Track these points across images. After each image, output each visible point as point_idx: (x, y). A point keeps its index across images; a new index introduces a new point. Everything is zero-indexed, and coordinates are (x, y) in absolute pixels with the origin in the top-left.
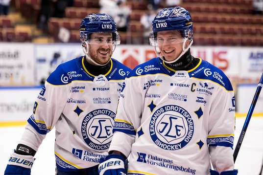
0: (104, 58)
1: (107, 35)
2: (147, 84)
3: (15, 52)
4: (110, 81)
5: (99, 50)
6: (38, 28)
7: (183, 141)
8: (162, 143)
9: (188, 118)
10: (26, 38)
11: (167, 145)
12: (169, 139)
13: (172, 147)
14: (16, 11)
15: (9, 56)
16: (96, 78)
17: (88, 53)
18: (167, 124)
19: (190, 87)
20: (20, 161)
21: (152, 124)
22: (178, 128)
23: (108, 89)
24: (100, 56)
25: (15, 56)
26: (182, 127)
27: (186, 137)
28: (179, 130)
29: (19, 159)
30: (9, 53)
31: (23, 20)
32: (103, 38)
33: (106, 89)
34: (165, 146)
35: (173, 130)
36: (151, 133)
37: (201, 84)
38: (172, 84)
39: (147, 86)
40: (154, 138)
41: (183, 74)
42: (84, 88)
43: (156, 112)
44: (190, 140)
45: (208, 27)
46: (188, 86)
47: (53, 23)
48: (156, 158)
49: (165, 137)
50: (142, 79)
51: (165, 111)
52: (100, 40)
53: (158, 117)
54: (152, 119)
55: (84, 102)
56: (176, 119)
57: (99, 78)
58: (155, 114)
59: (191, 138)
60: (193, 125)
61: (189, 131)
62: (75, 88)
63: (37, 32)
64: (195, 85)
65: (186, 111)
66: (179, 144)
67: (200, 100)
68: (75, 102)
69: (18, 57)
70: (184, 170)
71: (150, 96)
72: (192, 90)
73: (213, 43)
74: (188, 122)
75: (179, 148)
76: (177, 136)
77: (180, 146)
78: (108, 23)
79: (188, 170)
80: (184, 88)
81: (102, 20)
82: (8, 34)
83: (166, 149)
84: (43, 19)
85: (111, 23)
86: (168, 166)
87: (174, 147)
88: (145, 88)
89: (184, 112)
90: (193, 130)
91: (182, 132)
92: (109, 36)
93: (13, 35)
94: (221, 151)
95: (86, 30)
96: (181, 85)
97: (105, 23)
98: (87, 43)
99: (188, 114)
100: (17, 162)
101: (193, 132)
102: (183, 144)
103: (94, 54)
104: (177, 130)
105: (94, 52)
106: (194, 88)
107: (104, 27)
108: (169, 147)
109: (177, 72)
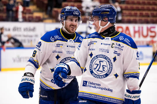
0: (73, 30)
1: (75, 18)
2: (90, 43)
3: (33, 28)
4: (76, 43)
5: (70, 25)
6: (46, 14)
7: (107, 73)
8: (96, 74)
9: (109, 61)
10: (39, 20)
11: (98, 76)
12: (99, 72)
13: (101, 77)
14: (34, 4)
15: (30, 30)
16: (69, 40)
17: (64, 26)
18: (98, 65)
19: (111, 45)
20: (29, 80)
21: (91, 65)
22: (104, 67)
23: (74, 47)
24: (71, 29)
25: (33, 30)
26: (106, 66)
27: (108, 72)
28: (104, 68)
29: (28, 79)
30: (30, 28)
31: (38, 9)
32: (73, 19)
33: (73, 47)
34: (97, 76)
35: (101, 67)
36: (90, 69)
37: (117, 44)
38: (102, 44)
39: (90, 44)
40: (92, 72)
41: (108, 39)
42: (62, 45)
43: (93, 59)
44: (110, 73)
45: (144, 13)
46: (110, 45)
47: (55, 11)
48: (92, 83)
49: (97, 71)
50: (87, 40)
51: (97, 58)
52: (72, 20)
53: (94, 61)
54: (91, 63)
55: (62, 52)
56: (103, 62)
57: (70, 41)
58: (92, 59)
59: (111, 72)
60: (112, 65)
61: (110, 68)
62: (58, 44)
63: (46, 16)
64: (114, 44)
65: (108, 58)
66: (104, 75)
67: (116, 52)
68: (57, 52)
69: (35, 30)
70: (106, 89)
71: (91, 50)
72: (112, 47)
73: (147, 22)
74: (109, 64)
75: (104, 77)
76: (103, 71)
77: (105, 76)
78: (77, 11)
79: (109, 90)
80: (108, 45)
81: (73, 10)
82: (29, 17)
83: (98, 78)
84: (49, 8)
85: (78, 12)
86: (98, 88)
87: (102, 77)
88: (89, 45)
89: (107, 58)
90: (112, 68)
91: (106, 69)
92: (76, 19)
93: (32, 18)
94: (131, 80)
95: (64, 14)
96: (106, 44)
97: (75, 11)
98: (64, 21)
99: (109, 59)
100: (28, 80)
101: (112, 69)
102: (107, 75)
103: (67, 27)
104: (103, 68)
105: (68, 26)
106: (113, 46)
107: (74, 13)
108: (99, 77)
109: (106, 38)
